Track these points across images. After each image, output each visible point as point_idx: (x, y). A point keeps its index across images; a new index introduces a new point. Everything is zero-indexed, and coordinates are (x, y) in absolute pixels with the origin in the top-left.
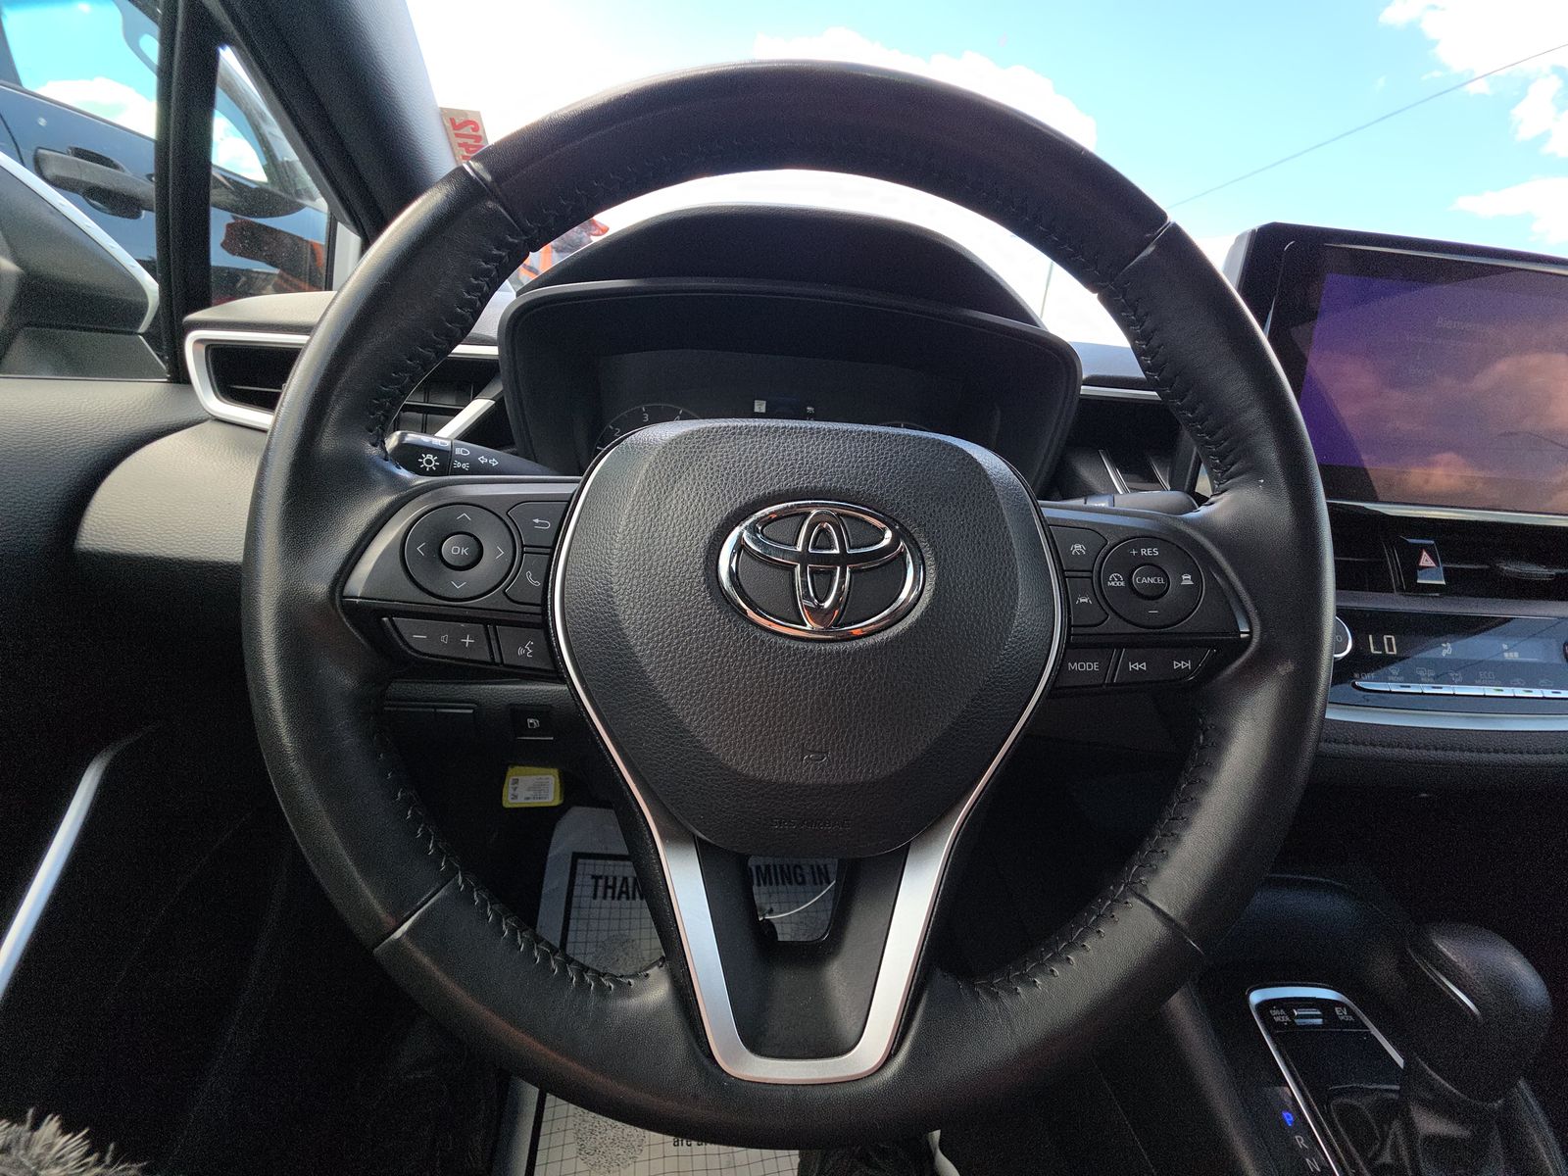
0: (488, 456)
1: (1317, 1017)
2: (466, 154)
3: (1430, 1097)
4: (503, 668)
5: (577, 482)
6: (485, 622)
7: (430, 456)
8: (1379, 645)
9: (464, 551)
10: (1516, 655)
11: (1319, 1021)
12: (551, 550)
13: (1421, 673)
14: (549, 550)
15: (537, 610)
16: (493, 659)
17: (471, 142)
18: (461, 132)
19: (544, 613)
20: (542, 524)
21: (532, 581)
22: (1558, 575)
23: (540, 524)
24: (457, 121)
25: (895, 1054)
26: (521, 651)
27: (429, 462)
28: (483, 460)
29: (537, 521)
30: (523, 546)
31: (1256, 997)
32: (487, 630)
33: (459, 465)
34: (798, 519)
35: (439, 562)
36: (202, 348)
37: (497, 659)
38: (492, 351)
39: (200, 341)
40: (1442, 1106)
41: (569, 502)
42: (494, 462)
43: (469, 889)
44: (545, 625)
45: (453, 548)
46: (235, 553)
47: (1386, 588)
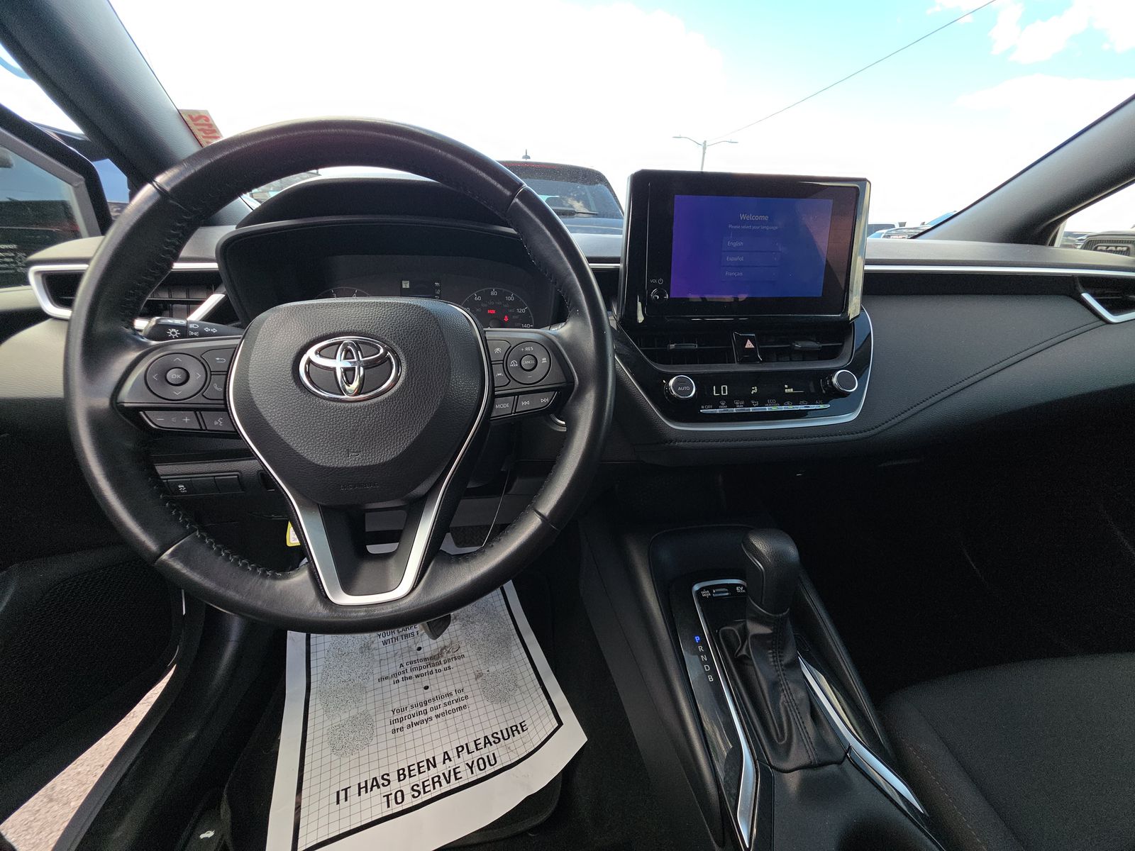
0: (213, 328)
1: (726, 592)
2: (204, 135)
3: (754, 616)
4: (206, 432)
5: (239, 338)
6: (195, 410)
7: (174, 330)
8: (718, 391)
9: (179, 376)
10: (792, 390)
11: (727, 594)
12: (227, 374)
13: (737, 403)
14: (225, 373)
15: (222, 402)
16: (201, 427)
17: (206, 128)
18: (198, 122)
19: (226, 404)
20: (221, 361)
21: (218, 389)
22: (823, 346)
23: (220, 360)
24: (194, 116)
25: (417, 586)
26: (216, 423)
27: (173, 333)
28: (207, 330)
29: (218, 359)
30: (211, 372)
31: (696, 588)
32: (196, 415)
33: (192, 333)
34: (337, 346)
35: (166, 383)
36: (40, 277)
37: (204, 428)
38: (214, 266)
39: (37, 273)
40: (760, 620)
41: (235, 348)
42: (214, 331)
43: (203, 538)
44: (226, 409)
45: (173, 375)
46: (57, 391)
47: (731, 361)
